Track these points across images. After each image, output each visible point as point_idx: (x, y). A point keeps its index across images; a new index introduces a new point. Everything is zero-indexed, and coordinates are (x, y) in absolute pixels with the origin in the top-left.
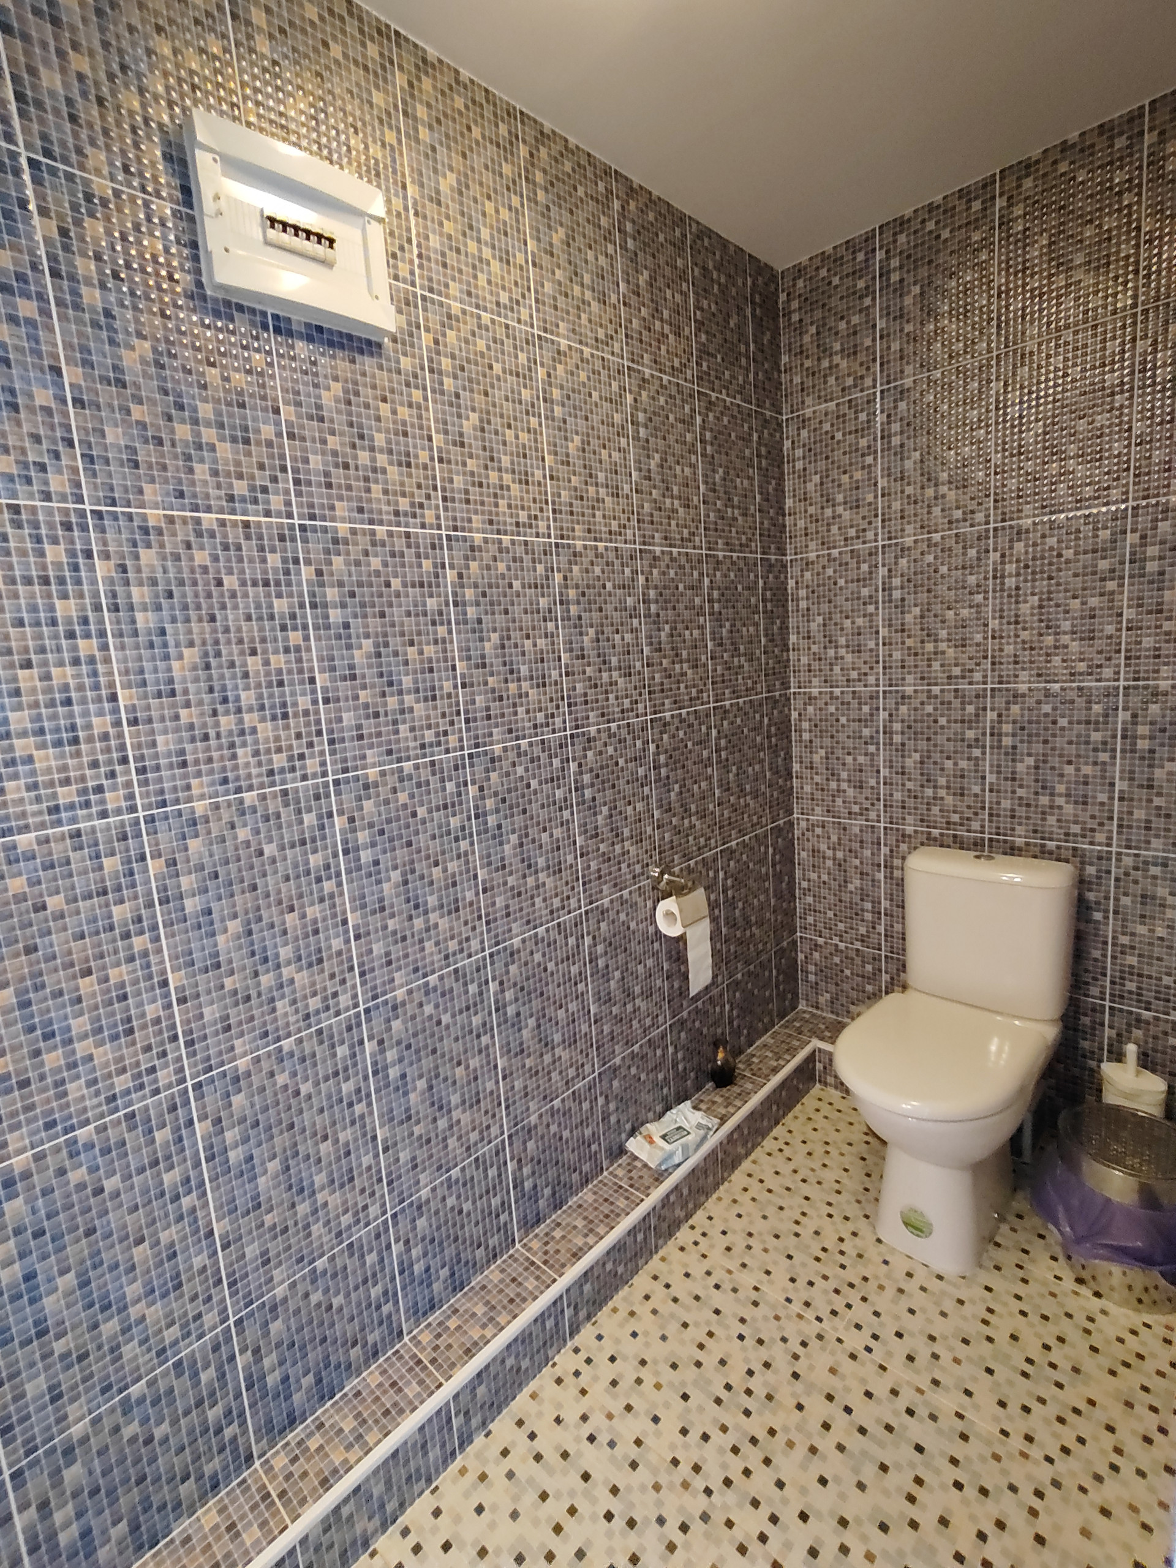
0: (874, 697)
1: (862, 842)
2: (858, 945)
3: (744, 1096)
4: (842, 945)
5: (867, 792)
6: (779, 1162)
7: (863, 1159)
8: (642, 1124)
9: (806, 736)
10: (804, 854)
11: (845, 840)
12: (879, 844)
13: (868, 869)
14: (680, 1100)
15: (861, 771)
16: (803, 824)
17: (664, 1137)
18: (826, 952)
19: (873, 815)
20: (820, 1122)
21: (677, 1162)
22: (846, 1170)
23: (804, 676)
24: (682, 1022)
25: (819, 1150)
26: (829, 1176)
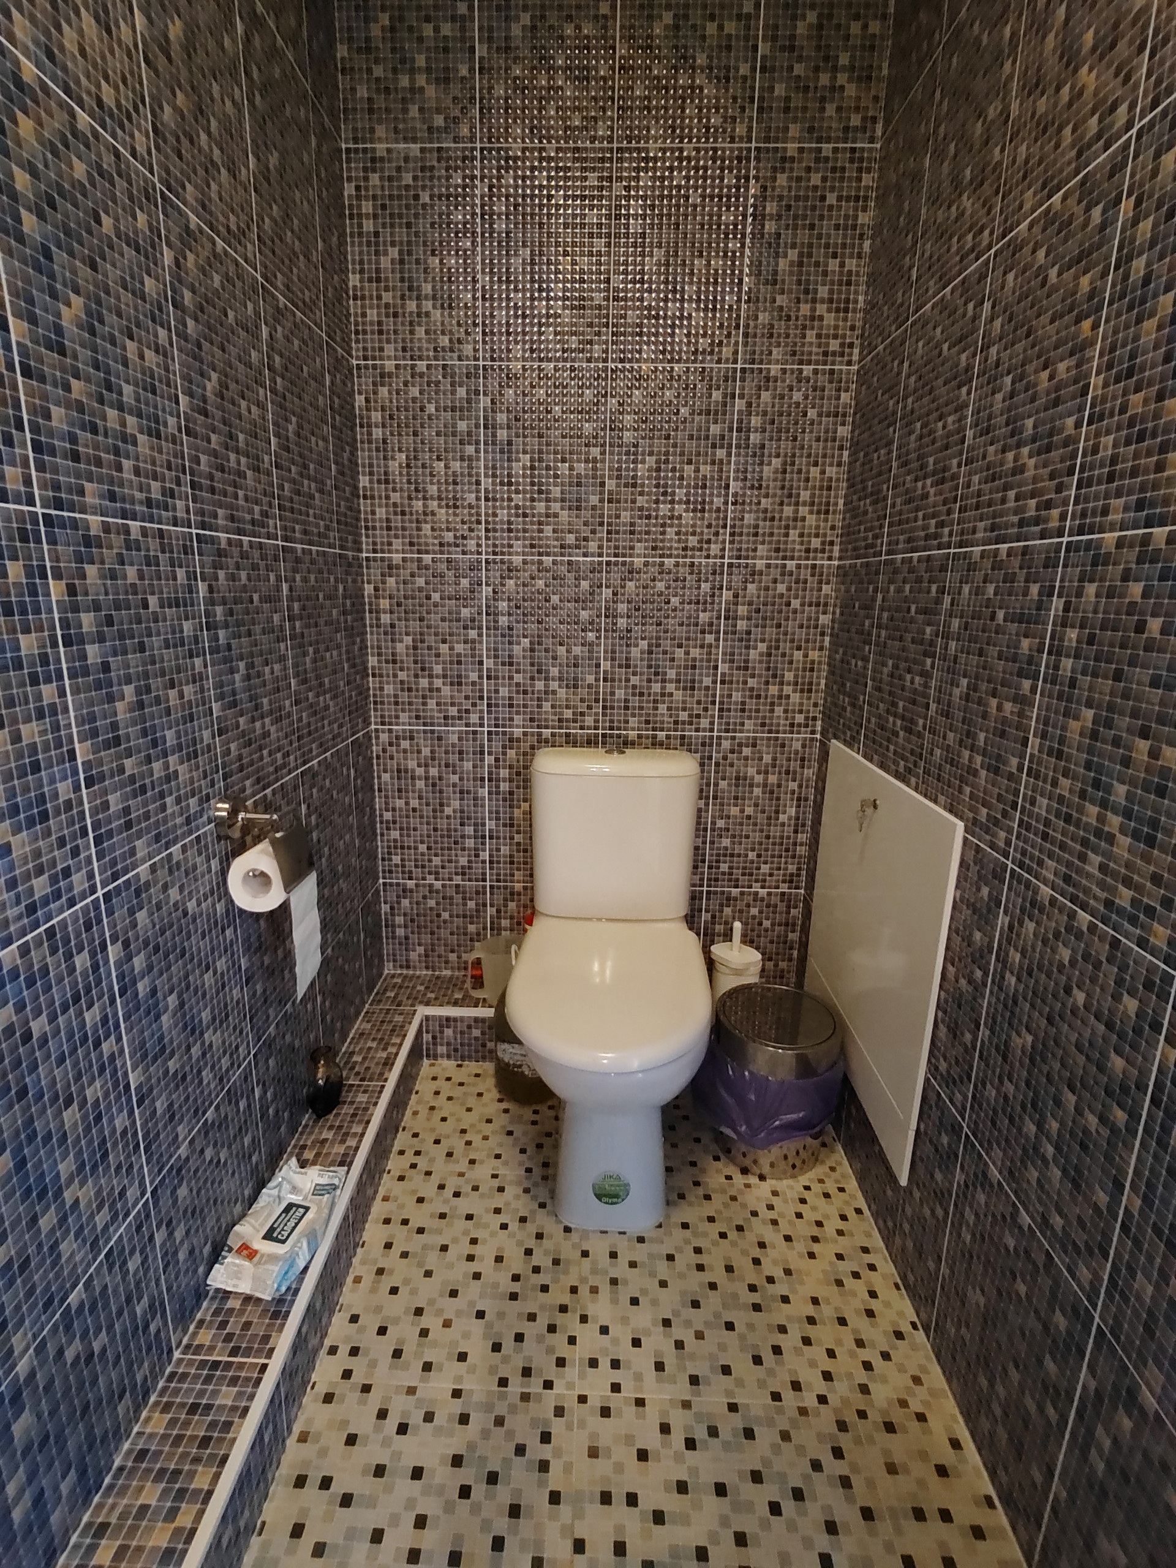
0: (474, 567)
1: (461, 753)
2: (458, 880)
3: (362, 1116)
4: (438, 884)
5: (467, 690)
6: (417, 1183)
7: (510, 1133)
8: (228, 1232)
9: (385, 618)
10: (386, 777)
11: (440, 753)
12: (482, 753)
13: (469, 785)
14: (273, 1164)
15: (459, 663)
16: (384, 737)
17: (269, 1236)
18: (417, 896)
19: (474, 718)
20: (447, 1109)
21: (302, 1266)
22: (498, 1156)
23: (381, 536)
24: (269, 1044)
25: (458, 1144)
26: (481, 1173)
